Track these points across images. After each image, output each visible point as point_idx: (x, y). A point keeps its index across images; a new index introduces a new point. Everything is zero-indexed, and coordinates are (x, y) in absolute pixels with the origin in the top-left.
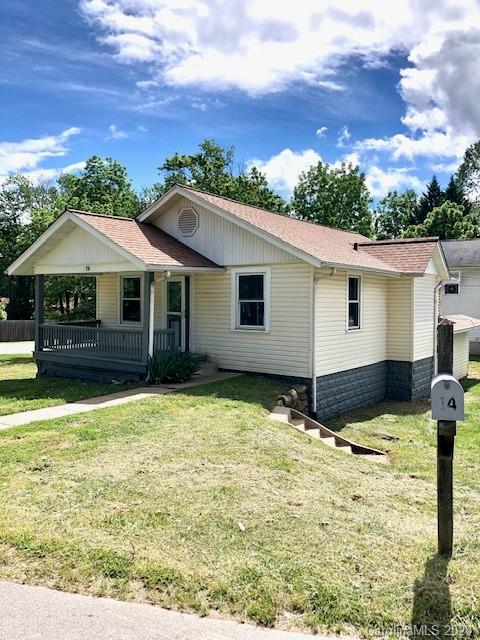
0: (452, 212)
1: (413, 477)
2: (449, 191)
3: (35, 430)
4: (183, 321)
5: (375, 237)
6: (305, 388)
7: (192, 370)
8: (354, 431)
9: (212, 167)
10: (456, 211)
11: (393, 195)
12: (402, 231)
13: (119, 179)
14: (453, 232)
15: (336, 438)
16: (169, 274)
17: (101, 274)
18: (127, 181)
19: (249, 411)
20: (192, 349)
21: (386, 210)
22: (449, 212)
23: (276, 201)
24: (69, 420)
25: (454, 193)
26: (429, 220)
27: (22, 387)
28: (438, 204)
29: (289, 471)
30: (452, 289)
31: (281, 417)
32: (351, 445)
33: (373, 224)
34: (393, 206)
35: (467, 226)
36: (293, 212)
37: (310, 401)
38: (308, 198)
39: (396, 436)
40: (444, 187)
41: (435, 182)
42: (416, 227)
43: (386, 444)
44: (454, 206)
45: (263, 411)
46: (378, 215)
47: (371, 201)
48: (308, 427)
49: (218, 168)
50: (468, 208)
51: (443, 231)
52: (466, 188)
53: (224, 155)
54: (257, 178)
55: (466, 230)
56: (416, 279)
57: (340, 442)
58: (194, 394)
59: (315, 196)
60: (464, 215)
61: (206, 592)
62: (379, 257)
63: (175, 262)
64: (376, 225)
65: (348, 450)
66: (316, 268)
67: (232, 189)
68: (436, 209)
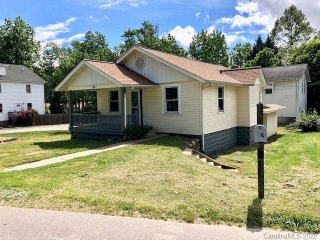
0: (268, 53)
1: (250, 177)
2: (267, 43)
3: (77, 161)
4: (140, 110)
5: (230, 67)
6: (198, 140)
7: (145, 133)
8: (223, 159)
9: (148, 34)
10: (270, 52)
11: (239, 45)
12: (244, 63)
13: (102, 42)
14: (269, 63)
15: (214, 162)
16: (133, 88)
17: (99, 89)
18: (106, 43)
19: (174, 151)
20: (144, 124)
21: (236, 53)
22: (267, 53)
23: (181, 51)
24: (91, 156)
25: (270, 44)
26: (257, 57)
27: (66, 144)
28: (261, 50)
29: (194, 174)
30: (269, 91)
31: (188, 153)
32: (221, 165)
33: (229, 60)
34: (239, 51)
35: (276, 60)
36: (189, 55)
37: (201, 146)
38: (197, 48)
39: (242, 161)
40: (264, 41)
41: (260, 38)
42: (251, 61)
43: (237, 164)
44: (269, 50)
45: (180, 150)
46: (232, 55)
47: (228, 49)
48: (201, 157)
49: (151, 35)
50: (276, 50)
51: (264, 62)
52: (276, 40)
53: (154, 28)
54: (171, 39)
55: (275, 62)
56: (250, 87)
57: (216, 164)
58: (147, 144)
59: (200, 47)
60: (274, 54)
61: (165, 213)
62: (233, 77)
63: (135, 83)
64: (231, 60)
65: (220, 167)
66: (202, 83)
67: (159, 46)
68: (260, 52)
